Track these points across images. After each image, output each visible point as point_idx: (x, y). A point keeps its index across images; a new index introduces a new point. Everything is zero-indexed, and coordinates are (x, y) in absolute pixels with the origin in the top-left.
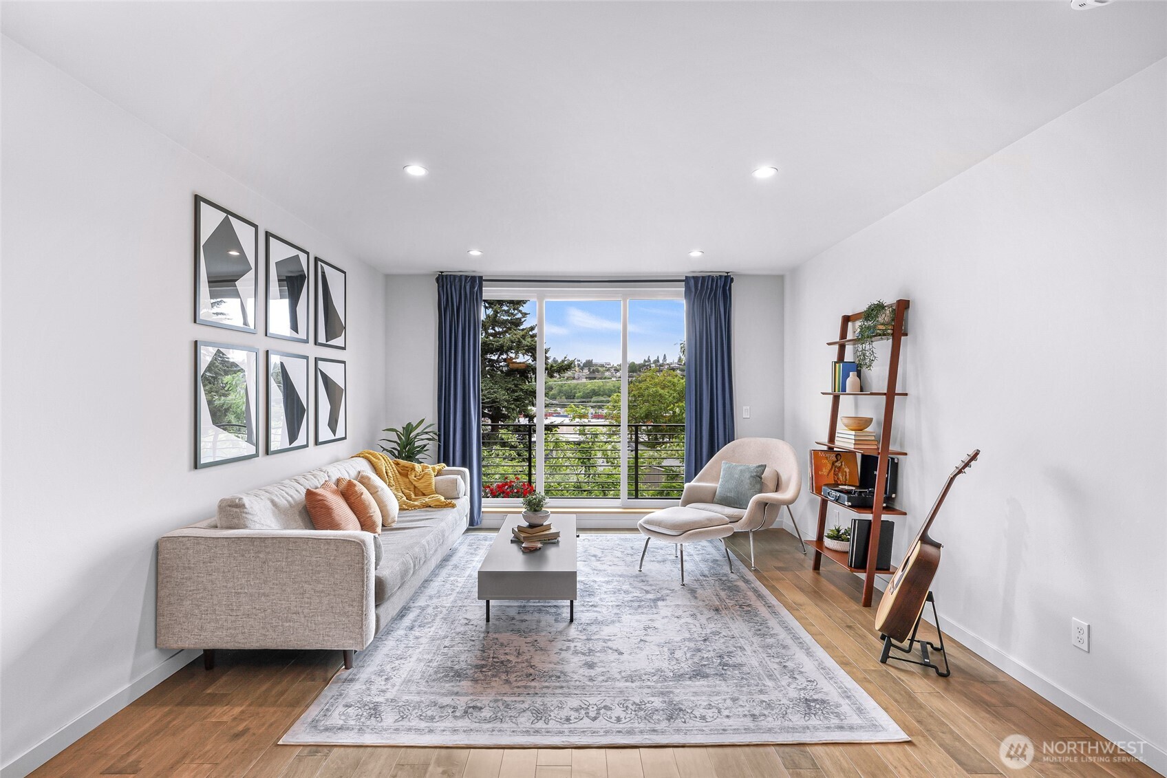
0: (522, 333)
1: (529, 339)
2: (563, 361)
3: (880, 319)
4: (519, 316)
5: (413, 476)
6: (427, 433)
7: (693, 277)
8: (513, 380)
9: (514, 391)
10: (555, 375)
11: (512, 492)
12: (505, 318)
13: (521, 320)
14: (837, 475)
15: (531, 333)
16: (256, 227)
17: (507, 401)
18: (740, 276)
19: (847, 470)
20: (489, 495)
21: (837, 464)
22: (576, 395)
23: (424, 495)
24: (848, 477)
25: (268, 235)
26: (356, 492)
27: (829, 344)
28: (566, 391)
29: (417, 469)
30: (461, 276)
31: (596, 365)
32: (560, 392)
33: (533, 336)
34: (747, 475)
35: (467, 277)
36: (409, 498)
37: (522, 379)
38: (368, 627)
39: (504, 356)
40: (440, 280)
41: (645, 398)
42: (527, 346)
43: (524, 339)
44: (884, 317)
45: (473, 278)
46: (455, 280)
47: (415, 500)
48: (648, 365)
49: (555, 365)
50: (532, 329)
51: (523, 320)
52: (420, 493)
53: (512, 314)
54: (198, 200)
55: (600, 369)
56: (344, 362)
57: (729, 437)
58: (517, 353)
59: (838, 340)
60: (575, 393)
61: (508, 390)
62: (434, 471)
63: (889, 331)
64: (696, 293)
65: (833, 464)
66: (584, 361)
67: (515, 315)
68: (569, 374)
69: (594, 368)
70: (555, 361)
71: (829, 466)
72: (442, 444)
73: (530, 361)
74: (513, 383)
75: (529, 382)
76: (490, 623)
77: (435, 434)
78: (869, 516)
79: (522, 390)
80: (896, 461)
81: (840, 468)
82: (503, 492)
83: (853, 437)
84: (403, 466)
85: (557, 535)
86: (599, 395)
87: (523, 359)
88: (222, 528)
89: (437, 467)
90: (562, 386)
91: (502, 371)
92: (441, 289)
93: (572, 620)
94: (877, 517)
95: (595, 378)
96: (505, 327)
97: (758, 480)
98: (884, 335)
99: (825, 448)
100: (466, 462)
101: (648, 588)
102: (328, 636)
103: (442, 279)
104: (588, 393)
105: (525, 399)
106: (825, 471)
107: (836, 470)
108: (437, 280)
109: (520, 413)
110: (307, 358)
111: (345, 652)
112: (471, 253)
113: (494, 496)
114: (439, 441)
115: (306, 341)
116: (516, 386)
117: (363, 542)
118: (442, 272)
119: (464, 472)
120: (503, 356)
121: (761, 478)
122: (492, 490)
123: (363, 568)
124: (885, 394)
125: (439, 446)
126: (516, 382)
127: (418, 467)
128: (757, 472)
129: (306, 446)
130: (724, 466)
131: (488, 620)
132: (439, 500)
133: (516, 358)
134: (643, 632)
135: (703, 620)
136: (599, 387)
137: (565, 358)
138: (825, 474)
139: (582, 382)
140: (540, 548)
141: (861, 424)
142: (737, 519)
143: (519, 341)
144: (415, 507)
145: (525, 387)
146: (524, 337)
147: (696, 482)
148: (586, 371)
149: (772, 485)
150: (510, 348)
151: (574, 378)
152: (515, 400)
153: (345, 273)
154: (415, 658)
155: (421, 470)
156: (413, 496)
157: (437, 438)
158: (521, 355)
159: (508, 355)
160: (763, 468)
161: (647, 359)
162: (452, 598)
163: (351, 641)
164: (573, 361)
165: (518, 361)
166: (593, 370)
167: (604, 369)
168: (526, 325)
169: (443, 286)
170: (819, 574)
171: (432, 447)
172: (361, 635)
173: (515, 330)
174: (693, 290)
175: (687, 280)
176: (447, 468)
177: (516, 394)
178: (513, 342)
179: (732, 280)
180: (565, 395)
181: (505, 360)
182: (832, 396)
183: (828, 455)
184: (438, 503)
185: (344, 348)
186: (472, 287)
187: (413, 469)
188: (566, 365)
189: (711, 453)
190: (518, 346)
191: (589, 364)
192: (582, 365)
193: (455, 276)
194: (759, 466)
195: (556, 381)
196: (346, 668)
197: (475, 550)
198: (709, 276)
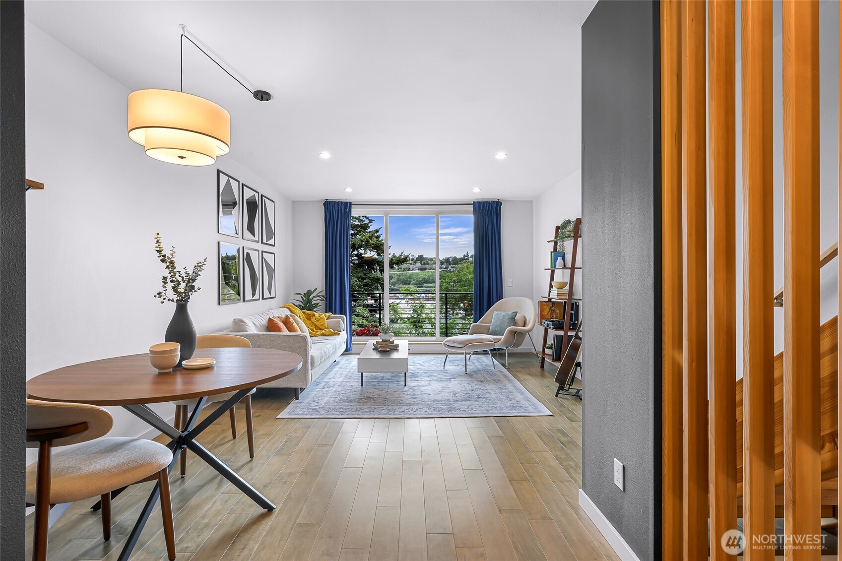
0: (369, 235)
1: (375, 239)
2: (401, 256)
3: (568, 228)
4: (367, 221)
5: (314, 319)
6: (319, 296)
7: (478, 202)
8: (362, 270)
9: (363, 279)
10: (394, 266)
11: (370, 333)
12: (356, 223)
13: (368, 225)
14: (552, 314)
15: (376, 235)
16: (239, 182)
17: (359, 286)
18: (508, 201)
19: (558, 312)
20: (355, 335)
21: (552, 308)
22: (411, 283)
23: (321, 329)
24: (558, 315)
25: (243, 185)
26: (290, 322)
27: (548, 242)
28: (403, 279)
29: (316, 315)
30: (339, 202)
31: (426, 259)
32: (398, 280)
33: (378, 237)
34: (507, 318)
35: (342, 202)
36: (313, 330)
37: (370, 270)
38: (308, 377)
39: (356, 252)
40: (326, 205)
41: (463, 283)
42: (373, 244)
43: (371, 239)
44: (571, 227)
45: (346, 203)
46: (335, 204)
47: (316, 332)
48: (467, 259)
49: (394, 259)
50: (377, 231)
51: (370, 224)
52: (318, 328)
53: (362, 220)
54: (219, 171)
55: (429, 262)
56: (274, 254)
57: (500, 297)
58: (365, 250)
59: (554, 239)
60: (410, 281)
61: (359, 278)
62: (326, 316)
63: (572, 235)
64: (479, 212)
65: (550, 308)
66: (417, 256)
67: (364, 221)
68: (404, 266)
69: (425, 261)
70: (394, 256)
71: (548, 309)
72: (328, 303)
73: (376, 256)
74: (362, 273)
75: (375, 272)
76: (363, 386)
77: (324, 297)
78: (562, 333)
79: (369, 278)
80: (577, 304)
81: (554, 310)
82: (364, 334)
83: (556, 292)
84: (308, 314)
85: (397, 346)
86: (429, 282)
87: (370, 254)
88: (236, 332)
89: (327, 314)
90: (400, 276)
91: (354, 264)
92: (326, 210)
93: (405, 385)
94: (566, 333)
95: (425, 269)
96: (356, 230)
97: (513, 320)
98: (569, 237)
99: (547, 300)
100: (342, 312)
101: (447, 375)
102: (290, 381)
103: (327, 204)
104: (420, 281)
105: (372, 284)
106: (546, 312)
107: (552, 311)
108: (324, 204)
109: (368, 295)
110: (258, 251)
111: (295, 388)
112: (346, 190)
113: (358, 335)
114: (326, 301)
115: (258, 242)
116: (365, 274)
117: (306, 336)
118: (327, 200)
119: (343, 317)
120: (354, 252)
121: (515, 319)
122: (357, 332)
123: (306, 349)
124: (570, 268)
125: (326, 304)
126: (365, 272)
127: (317, 315)
128: (512, 316)
129: (259, 299)
130: (495, 313)
131: (362, 385)
132: (330, 331)
133: (365, 253)
134: (442, 389)
135: (473, 385)
136: (429, 276)
137: (402, 253)
138: (546, 314)
139: (415, 271)
140: (389, 351)
141: (562, 285)
142: (497, 341)
143: (368, 241)
144: (317, 335)
145: (372, 276)
146: (371, 237)
147: (480, 323)
148: (418, 264)
149: (521, 323)
150: (360, 246)
151: (409, 269)
152: (364, 285)
153: (274, 202)
154: (328, 397)
155: (318, 316)
156: (315, 330)
157: (325, 299)
158: (368, 251)
159: (358, 252)
160: (515, 314)
161: (466, 254)
162: (341, 379)
163: (301, 383)
164: (408, 256)
165: (366, 256)
166: (424, 263)
167: (433, 262)
168: (372, 228)
169: (328, 208)
170: (543, 370)
171: (322, 304)
172: (306, 380)
173: (364, 232)
174: (478, 210)
175: (474, 204)
176: (333, 315)
177: (365, 281)
178: (362, 241)
179: (501, 204)
180: (402, 282)
181: (356, 255)
182: (550, 271)
183: (548, 304)
184: (330, 333)
185: (274, 246)
186: (345, 208)
187: (314, 315)
188: (403, 259)
189: (489, 307)
190: (367, 245)
191: (421, 258)
192: (415, 259)
193: (335, 202)
194: (513, 313)
195: (396, 272)
196: (296, 400)
197: (350, 362)
198: (487, 202)
